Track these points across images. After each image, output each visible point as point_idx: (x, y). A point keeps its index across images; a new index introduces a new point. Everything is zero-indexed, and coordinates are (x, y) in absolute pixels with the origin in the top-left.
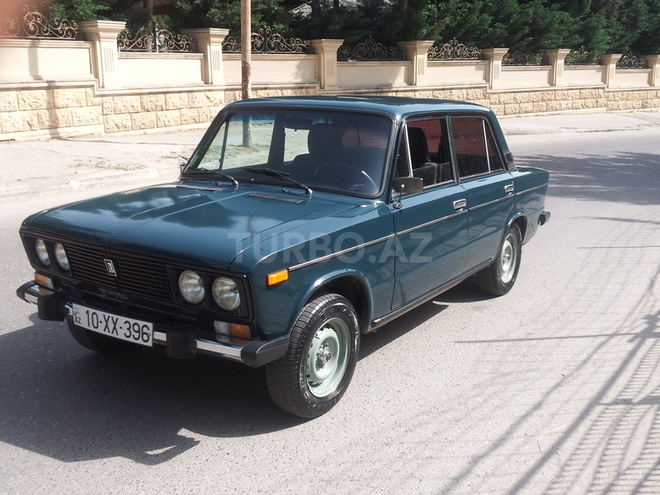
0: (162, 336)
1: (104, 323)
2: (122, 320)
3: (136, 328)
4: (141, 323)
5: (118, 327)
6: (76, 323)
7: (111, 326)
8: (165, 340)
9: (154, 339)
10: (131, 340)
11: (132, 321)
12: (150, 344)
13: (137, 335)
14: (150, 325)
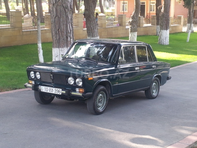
0: (64, 92)
1: (49, 90)
2: (54, 89)
3: (58, 90)
4: (59, 89)
5: (53, 90)
6: (41, 91)
7: (51, 90)
8: (65, 93)
9: (62, 93)
10: (56, 93)
11: (57, 89)
12: (61, 94)
13: (57, 92)
14: (61, 90)
